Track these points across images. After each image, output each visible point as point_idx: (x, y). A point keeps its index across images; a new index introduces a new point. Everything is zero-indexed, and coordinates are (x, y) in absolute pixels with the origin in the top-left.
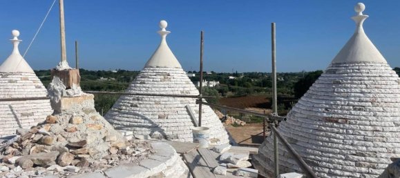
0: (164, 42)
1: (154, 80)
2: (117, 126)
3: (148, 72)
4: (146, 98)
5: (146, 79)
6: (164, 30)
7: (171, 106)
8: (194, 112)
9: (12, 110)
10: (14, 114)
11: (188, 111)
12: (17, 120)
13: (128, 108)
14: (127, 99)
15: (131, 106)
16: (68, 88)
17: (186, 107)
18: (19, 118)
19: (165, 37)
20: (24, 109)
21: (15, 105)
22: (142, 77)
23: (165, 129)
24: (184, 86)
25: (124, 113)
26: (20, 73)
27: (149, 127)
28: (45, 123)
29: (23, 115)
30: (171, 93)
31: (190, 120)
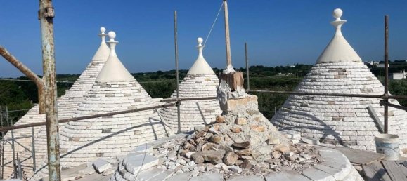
0: (339, 33)
1: (327, 77)
2: (286, 126)
3: (320, 68)
4: (318, 98)
5: (317, 77)
6: (339, 19)
7: (347, 107)
8: (379, 115)
9: (198, 107)
10: (200, 110)
11: (370, 113)
12: (202, 116)
13: (298, 108)
14: (297, 99)
15: (301, 106)
16: (233, 90)
17: (368, 108)
18: (204, 114)
19: (339, 27)
20: (207, 106)
21: (201, 103)
22: (312, 75)
23: (341, 133)
24: (365, 82)
25: (294, 113)
26: (204, 75)
27: (321, 130)
28: (215, 122)
29: (206, 111)
30: (348, 92)
31: (374, 124)
